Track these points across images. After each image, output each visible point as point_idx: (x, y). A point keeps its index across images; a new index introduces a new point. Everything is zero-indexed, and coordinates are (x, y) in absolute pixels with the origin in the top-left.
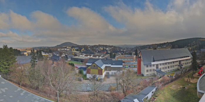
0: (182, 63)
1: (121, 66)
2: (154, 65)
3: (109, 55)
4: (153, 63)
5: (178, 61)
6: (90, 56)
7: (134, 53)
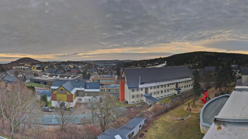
0: (180, 85)
1: (98, 90)
2: (142, 89)
3: (81, 75)
4: (140, 86)
5: (174, 84)
6: (56, 76)
7: (116, 72)
